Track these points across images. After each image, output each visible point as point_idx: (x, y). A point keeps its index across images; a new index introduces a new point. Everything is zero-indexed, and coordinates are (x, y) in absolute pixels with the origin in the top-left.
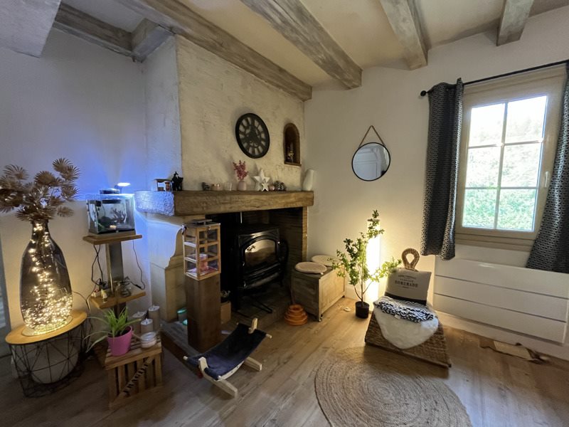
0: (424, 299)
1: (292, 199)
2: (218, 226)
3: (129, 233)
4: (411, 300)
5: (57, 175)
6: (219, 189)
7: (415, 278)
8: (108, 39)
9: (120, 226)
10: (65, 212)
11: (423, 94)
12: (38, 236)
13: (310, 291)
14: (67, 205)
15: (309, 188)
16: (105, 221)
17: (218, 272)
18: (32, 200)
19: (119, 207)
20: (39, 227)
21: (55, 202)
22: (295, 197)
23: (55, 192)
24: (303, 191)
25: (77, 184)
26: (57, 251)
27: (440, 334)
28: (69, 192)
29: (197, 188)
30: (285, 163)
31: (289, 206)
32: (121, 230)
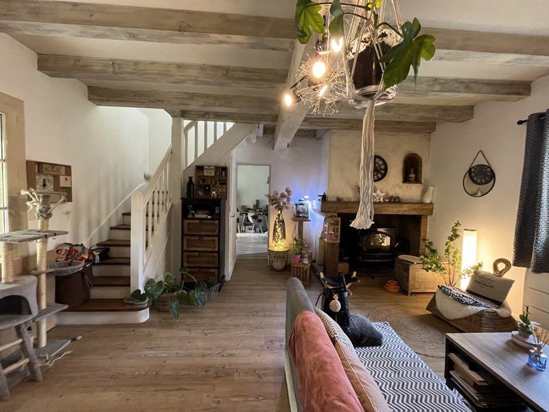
0: (501, 301)
1: (406, 209)
2: (339, 219)
3: (306, 219)
4: (484, 298)
5: (286, 193)
6: (345, 200)
7: (493, 281)
8: (306, 136)
9: (304, 215)
10: (287, 208)
11: (520, 123)
12: (279, 216)
13: (405, 273)
14: (288, 205)
15: (428, 201)
16: (299, 212)
17: (338, 241)
18: (279, 202)
19: (304, 207)
20: (279, 212)
21: (284, 203)
22: (408, 207)
23: (285, 200)
24: (422, 203)
25: (291, 197)
26: (283, 222)
27: (480, 317)
28: (289, 200)
29: (334, 200)
30: (403, 183)
31: (401, 213)
32: (303, 217)
